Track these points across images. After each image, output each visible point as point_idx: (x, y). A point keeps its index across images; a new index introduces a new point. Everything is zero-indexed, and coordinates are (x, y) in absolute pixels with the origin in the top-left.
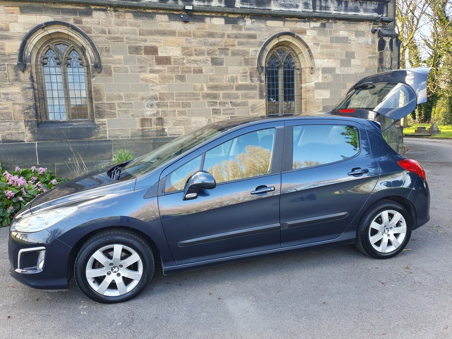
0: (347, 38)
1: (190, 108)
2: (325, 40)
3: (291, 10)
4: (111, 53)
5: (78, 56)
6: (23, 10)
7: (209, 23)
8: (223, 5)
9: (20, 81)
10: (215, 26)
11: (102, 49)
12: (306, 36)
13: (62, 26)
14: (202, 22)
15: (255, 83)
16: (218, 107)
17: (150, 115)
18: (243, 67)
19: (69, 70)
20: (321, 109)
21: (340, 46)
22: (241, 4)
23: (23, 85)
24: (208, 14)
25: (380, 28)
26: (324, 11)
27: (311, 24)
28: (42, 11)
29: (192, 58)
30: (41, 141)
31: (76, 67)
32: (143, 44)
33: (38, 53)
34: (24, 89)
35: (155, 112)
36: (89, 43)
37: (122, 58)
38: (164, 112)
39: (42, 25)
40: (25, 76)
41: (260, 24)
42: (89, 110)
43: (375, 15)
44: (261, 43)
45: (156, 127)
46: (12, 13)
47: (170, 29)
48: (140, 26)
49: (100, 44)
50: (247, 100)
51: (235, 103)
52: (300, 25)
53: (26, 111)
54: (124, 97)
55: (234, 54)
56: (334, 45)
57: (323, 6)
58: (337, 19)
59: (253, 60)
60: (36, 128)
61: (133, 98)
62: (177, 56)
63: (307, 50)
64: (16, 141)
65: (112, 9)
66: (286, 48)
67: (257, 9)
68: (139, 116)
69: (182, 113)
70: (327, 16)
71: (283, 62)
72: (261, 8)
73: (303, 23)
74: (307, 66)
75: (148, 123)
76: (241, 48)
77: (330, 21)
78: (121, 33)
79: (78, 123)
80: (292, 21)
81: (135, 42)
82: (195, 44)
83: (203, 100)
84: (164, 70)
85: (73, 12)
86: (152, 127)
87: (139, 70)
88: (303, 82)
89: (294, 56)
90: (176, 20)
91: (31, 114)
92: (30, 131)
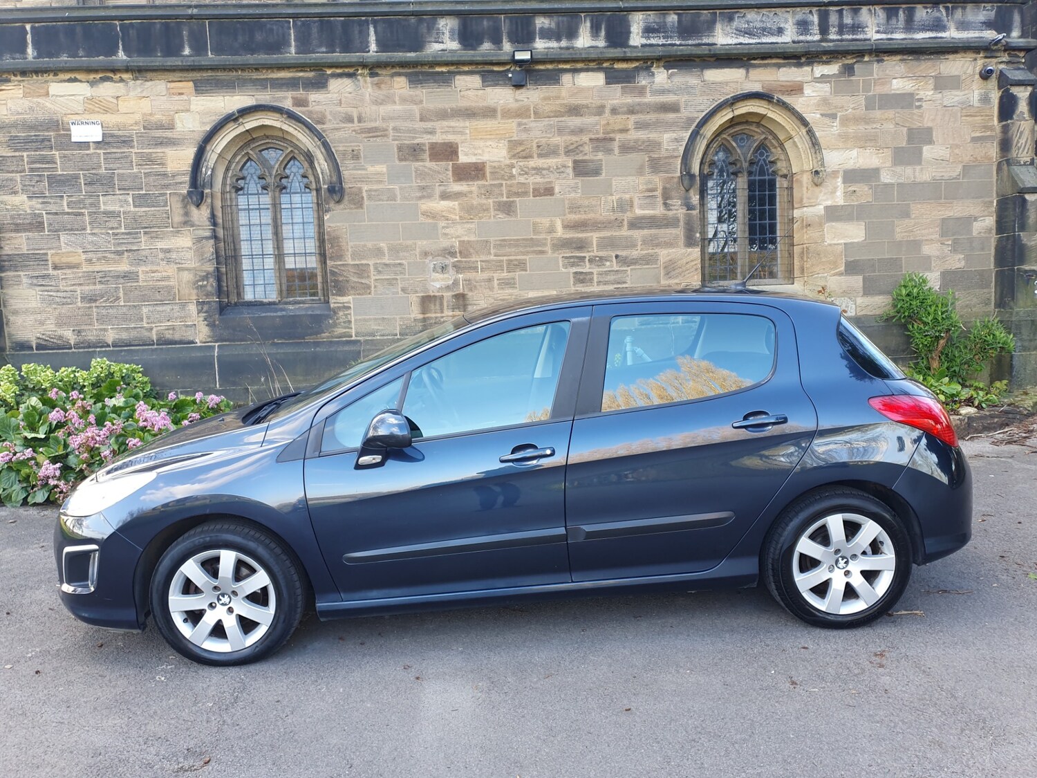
0: (911, 95)
1: (524, 273)
2: (851, 104)
3: (764, 40)
4: (362, 160)
5: (302, 171)
6: (200, 88)
7: (570, 85)
8: (601, 43)
9: (192, 226)
10: (582, 90)
11: (344, 154)
12: (803, 99)
13: (270, 114)
14: (554, 84)
15: (675, 212)
16: (587, 268)
17: (440, 289)
18: (648, 177)
19: (285, 199)
20: (842, 268)
21: (891, 116)
22: (642, 37)
23: (196, 232)
24: (568, 66)
25: (1002, 66)
26: (850, 37)
27: (815, 68)
28: (234, 87)
29: (532, 163)
30: (226, 341)
31: (298, 193)
32: (426, 140)
33: (227, 169)
34: (200, 240)
35: (451, 282)
36: (319, 143)
37: (385, 170)
38: (468, 282)
39: (233, 114)
40: (201, 215)
41: (689, 79)
42: (319, 279)
43: (990, 35)
44: (690, 120)
45: (451, 313)
46: (180, 94)
47: (485, 104)
48: (421, 102)
49: (341, 145)
50: (656, 251)
51: (626, 257)
52: (788, 74)
53: (200, 283)
54: (386, 252)
55: (626, 149)
56: (877, 114)
57: (847, 24)
58: (881, 52)
59: (671, 161)
60: (217, 316)
61: (405, 254)
62: (499, 161)
63: (804, 131)
64: (181, 342)
65: (366, 72)
66: (753, 128)
67: (680, 45)
68: (416, 292)
69: (507, 284)
70: (855, 48)
71: (746, 162)
72: (690, 42)
73: (794, 69)
74: (806, 167)
75: (435, 305)
76: (642, 135)
77: (866, 59)
78: (383, 119)
79: (297, 306)
80: (766, 66)
81: (410, 137)
82: (537, 132)
83: (553, 253)
84: (471, 192)
85: (292, 84)
86: (443, 315)
87: (419, 194)
88: (795, 206)
89: (773, 145)
90: (496, 85)
91: (209, 288)
92: (206, 322)
